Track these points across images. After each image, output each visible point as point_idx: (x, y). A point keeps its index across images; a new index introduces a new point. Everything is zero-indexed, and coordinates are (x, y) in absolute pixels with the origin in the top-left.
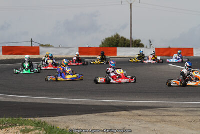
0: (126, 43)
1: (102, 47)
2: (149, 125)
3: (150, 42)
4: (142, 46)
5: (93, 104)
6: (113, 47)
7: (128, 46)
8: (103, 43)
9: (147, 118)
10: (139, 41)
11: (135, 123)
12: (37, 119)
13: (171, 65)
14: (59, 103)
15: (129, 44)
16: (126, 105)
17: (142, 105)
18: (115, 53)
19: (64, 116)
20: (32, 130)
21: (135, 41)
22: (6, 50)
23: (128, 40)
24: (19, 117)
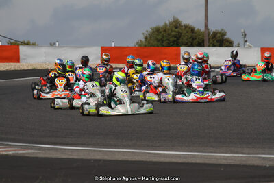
0: (196, 39)
1: (145, 46)
4: (229, 43)
5: (244, 163)
6: (169, 45)
7: (201, 44)
8: (146, 38)
10: (223, 34)
14: (167, 160)
15: (203, 41)
21: (215, 34)
23: (199, 31)
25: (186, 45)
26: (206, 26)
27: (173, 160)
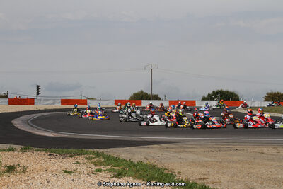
3: (165, 96)
6: (139, 100)
8: (131, 97)
10: (158, 96)
15: (150, 98)
18: (140, 104)
21: (155, 96)
22: (64, 102)
23: (149, 95)
24: (82, 148)
26: (152, 93)
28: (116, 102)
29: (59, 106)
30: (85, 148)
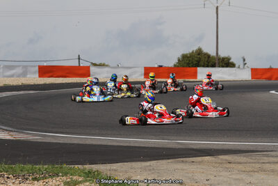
0: (210, 62)
2: (243, 176)
3: (244, 60)
4: (233, 65)
5: (164, 146)
6: (192, 66)
7: (213, 66)
9: (240, 167)
10: (229, 59)
11: (224, 173)
12: (88, 167)
13: (273, 92)
15: (215, 64)
16: (211, 147)
17: (233, 148)
18: (195, 75)
19: (125, 163)
20: (80, 182)
21: (223, 59)
22: (44, 71)
23: (213, 57)
24: (62, 163)
25: (203, 66)
26: (217, 53)
27: (121, 144)
28: (147, 71)
29: (34, 78)
30: (68, 163)
